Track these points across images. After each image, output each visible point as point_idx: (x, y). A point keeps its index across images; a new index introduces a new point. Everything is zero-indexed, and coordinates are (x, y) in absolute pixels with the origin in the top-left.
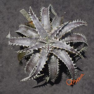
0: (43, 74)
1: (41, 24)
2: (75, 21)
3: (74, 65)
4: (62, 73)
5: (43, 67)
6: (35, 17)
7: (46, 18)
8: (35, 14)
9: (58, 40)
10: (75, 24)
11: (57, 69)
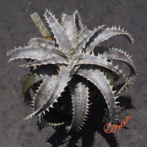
0: (63, 123)
1: (62, 28)
2: (115, 28)
3: (113, 92)
4: (94, 132)
5: (63, 90)
6: (52, 19)
7: (70, 25)
8: (53, 15)
9: (88, 53)
10: (114, 31)
11: (86, 104)
